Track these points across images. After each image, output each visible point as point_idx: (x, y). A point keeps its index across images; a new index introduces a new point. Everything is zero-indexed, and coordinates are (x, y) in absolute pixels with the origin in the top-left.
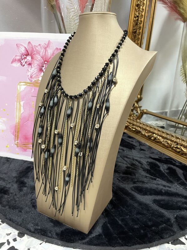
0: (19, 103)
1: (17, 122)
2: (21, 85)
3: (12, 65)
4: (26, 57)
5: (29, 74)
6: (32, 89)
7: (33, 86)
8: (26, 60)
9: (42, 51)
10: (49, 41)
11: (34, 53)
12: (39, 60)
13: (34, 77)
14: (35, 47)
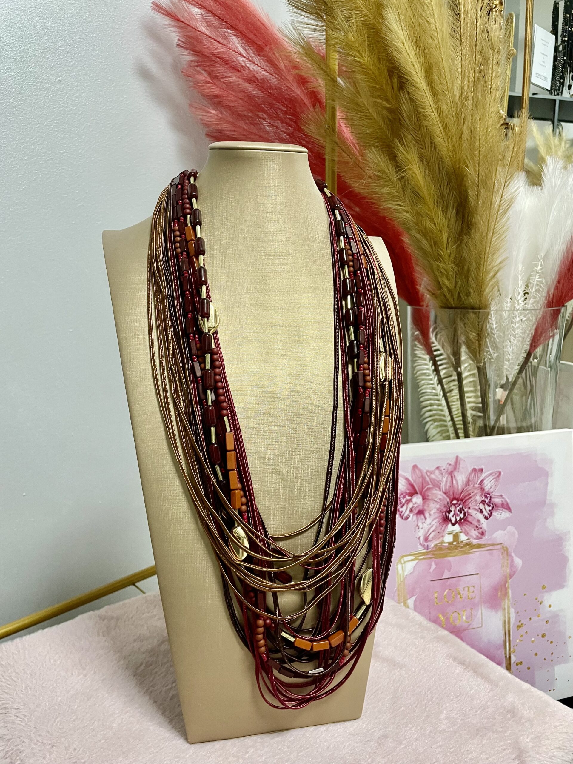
0: (405, 604)
2: (405, 562)
4: (410, 498)
5: (421, 533)
6: (430, 565)
7: (431, 558)
8: (410, 505)
9: (444, 479)
10: (457, 457)
11: (428, 486)
12: (440, 499)
13: (433, 538)
14: (429, 474)
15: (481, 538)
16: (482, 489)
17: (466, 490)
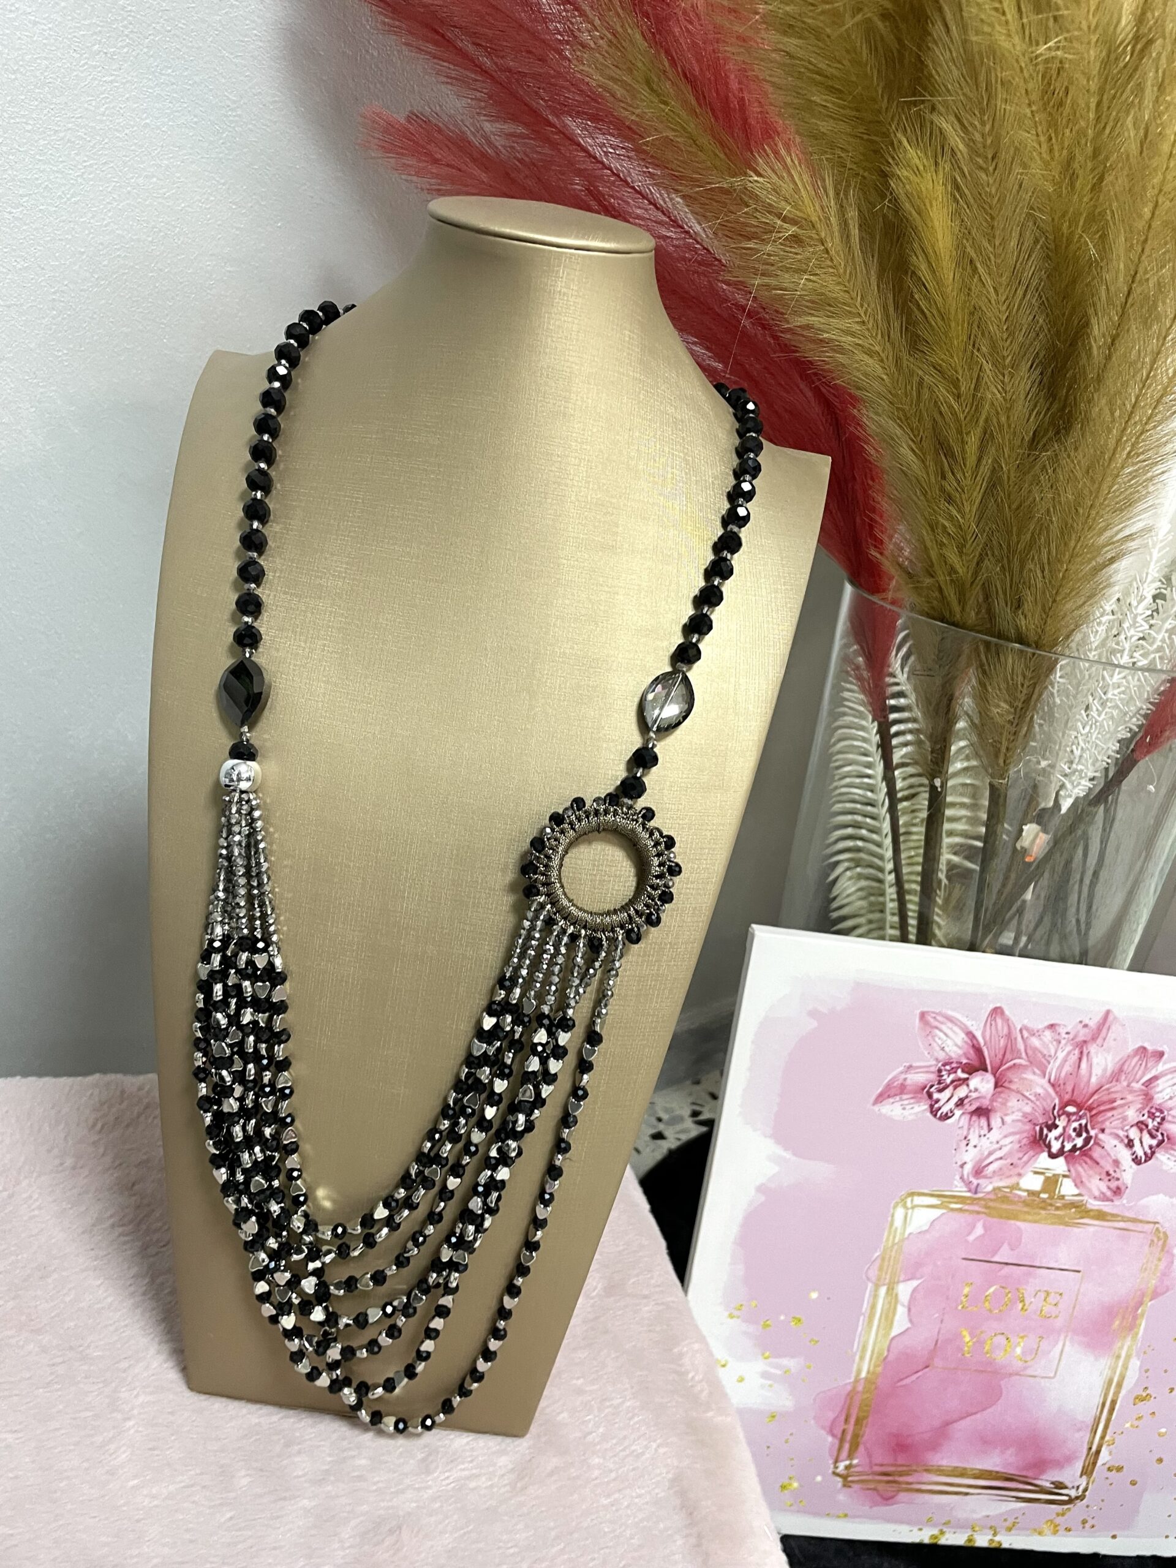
0: (890, 1290)
1: (863, 1375)
2: (913, 1208)
3: (876, 1108)
4: (965, 1076)
5: (970, 1157)
6: (973, 1227)
7: (978, 1213)
8: (962, 1092)
9: (1061, 1055)
10: (1108, 1013)
11: (1017, 1061)
12: (1037, 1095)
13: (994, 1172)
14: (1026, 1034)
15: (1112, 1201)
16: (1148, 1098)
17: (1108, 1089)
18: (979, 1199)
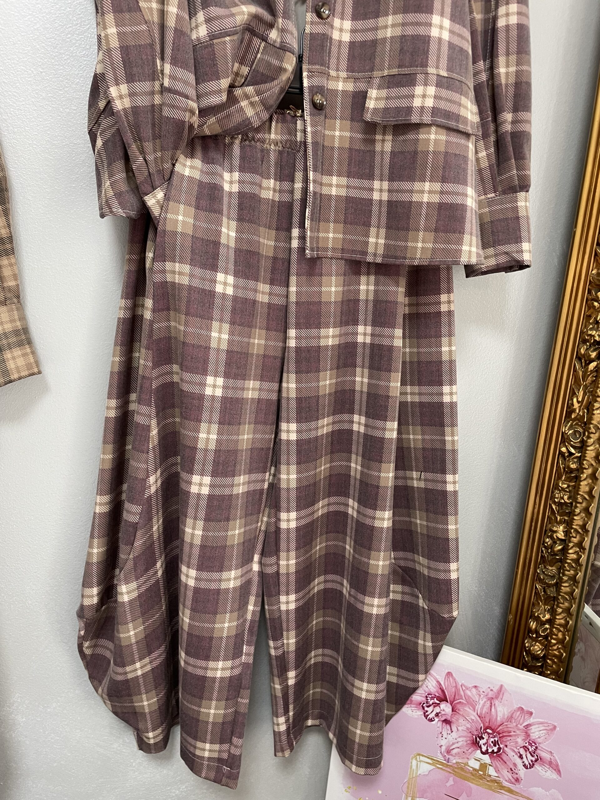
0: (413, 799)
2: (420, 761)
4: (438, 702)
6: (448, 779)
8: (437, 710)
9: (482, 702)
10: (502, 686)
11: (460, 700)
12: (472, 720)
13: (456, 754)
14: (464, 688)
15: (515, 785)
16: (528, 735)
17: (506, 725)
18: (450, 765)
